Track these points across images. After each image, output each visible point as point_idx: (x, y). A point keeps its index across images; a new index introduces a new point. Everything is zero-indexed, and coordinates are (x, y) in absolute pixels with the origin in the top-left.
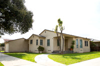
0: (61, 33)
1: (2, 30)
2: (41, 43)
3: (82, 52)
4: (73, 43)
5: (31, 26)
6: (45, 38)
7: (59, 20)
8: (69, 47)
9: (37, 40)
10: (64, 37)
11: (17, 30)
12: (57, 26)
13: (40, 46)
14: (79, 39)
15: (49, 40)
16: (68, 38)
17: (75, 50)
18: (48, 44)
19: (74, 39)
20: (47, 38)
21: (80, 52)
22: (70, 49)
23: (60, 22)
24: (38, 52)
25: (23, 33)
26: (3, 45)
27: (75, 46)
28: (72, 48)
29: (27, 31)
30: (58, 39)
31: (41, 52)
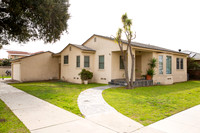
0: (129, 43)
1: (4, 35)
2: (87, 63)
3: (171, 82)
4: (153, 64)
5: (66, 26)
6: (94, 52)
7: (124, 17)
8: (144, 73)
9: (78, 58)
10: (134, 53)
11: (36, 35)
12: (120, 30)
13: (84, 70)
14: (165, 56)
15: (102, 58)
16: (142, 53)
17: (156, 79)
18: (101, 65)
19: (155, 56)
20: (98, 53)
21: (167, 82)
22: (145, 76)
23: (127, 21)
24: (80, 81)
25: (50, 41)
26: (6, 64)
27: (156, 70)
28: (150, 73)
29: (56, 36)
30: (121, 57)
31: (86, 82)
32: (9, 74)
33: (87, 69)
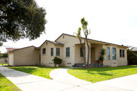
0: (86, 39)
1: (3, 35)
2: (58, 53)
3: (116, 65)
4: (103, 53)
5: (44, 28)
6: (62, 45)
7: (83, 20)
8: (97, 59)
9: (52, 49)
10: (89, 45)
11: (24, 35)
12: (80, 29)
13: (56, 58)
15: (68, 49)
16: (95, 46)
17: (105, 62)
18: (68, 54)
19: (104, 47)
20: (66, 46)
21: (113, 65)
22: (98, 62)
23: (84, 23)
24: (53, 65)
25: (33, 39)
26: (5, 56)
27: (105, 57)
28: (101, 59)
29: (37, 35)
30: (81, 48)
31: (57, 65)
32: (6, 62)
33: (58, 57)
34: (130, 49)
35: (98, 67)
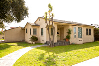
4: (69, 32)
12: (46, 13)
14: (77, 27)
22: (66, 39)
24: (31, 42)
31: (34, 43)
34: (97, 27)
35: (65, 45)
